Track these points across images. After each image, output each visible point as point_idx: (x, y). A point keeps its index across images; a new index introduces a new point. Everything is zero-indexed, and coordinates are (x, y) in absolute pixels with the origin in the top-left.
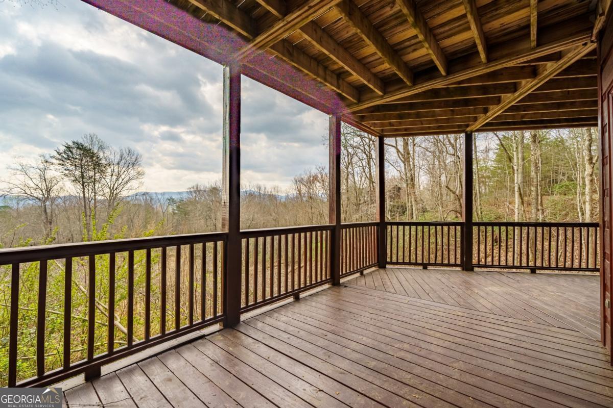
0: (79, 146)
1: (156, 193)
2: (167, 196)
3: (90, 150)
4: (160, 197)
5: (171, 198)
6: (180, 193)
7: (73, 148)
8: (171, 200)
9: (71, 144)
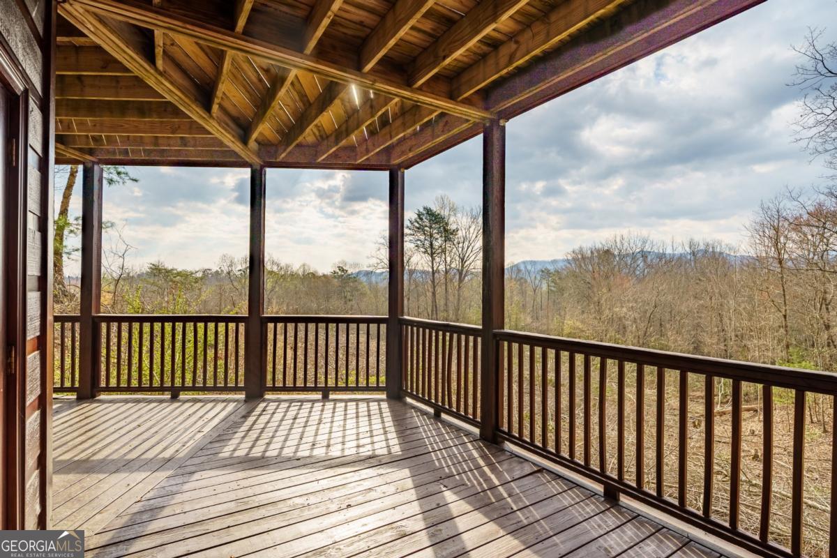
0: (429, 212)
1: (524, 263)
2: (539, 267)
3: (439, 215)
4: (529, 267)
5: (545, 269)
6: (554, 262)
7: (423, 215)
8: (546, 272)
9: (422, 210)
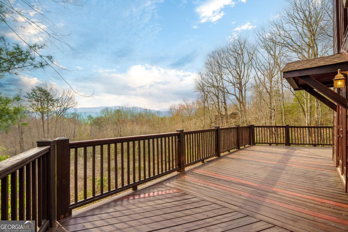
0: (40, 90)
8: (90, 117)
